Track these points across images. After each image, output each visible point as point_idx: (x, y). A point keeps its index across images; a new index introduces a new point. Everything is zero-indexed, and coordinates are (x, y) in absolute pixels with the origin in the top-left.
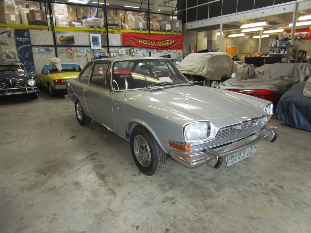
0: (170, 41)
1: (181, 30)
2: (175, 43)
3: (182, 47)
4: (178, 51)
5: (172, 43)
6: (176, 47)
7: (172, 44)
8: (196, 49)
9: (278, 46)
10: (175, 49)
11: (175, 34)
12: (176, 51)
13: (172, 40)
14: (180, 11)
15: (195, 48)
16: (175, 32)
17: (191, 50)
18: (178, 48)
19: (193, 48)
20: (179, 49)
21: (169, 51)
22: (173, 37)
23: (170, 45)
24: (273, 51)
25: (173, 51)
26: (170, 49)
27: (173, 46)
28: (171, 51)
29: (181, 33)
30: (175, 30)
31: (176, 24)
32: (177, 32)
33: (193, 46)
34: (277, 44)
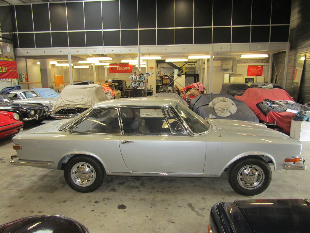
0: (3, 69)
1: (13, 55)
2: (8, 70)
3: (16, 76)
4: (13, 80)
5: (5, 70)
6: (10, 76)
7: (5, 72)
8: (27, 78)
9: (138, 79)
10: (9, 78)
11: (6, 59)
12: (10, 80)
13: (5, 67)
14: (9, 33)
15: (25, 76)
16: (6, 57)
17: (22, 79)
18: (12, 76)
19: (24, 76)
20: (14, 78)
21: (2, 80)
22: (6, 63)
23: (3, 73)
24: (135, 84)
25: (7, 80)
26: (3, 78)
27: (7, 74)
28: (5, 80)
29: (12, 59)
30: (7, 56)
31: (6, 49)
32: (9, 57)
33: (24, 74)
34: (136, 78)
